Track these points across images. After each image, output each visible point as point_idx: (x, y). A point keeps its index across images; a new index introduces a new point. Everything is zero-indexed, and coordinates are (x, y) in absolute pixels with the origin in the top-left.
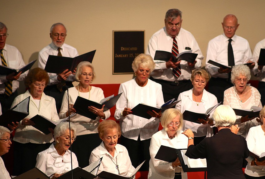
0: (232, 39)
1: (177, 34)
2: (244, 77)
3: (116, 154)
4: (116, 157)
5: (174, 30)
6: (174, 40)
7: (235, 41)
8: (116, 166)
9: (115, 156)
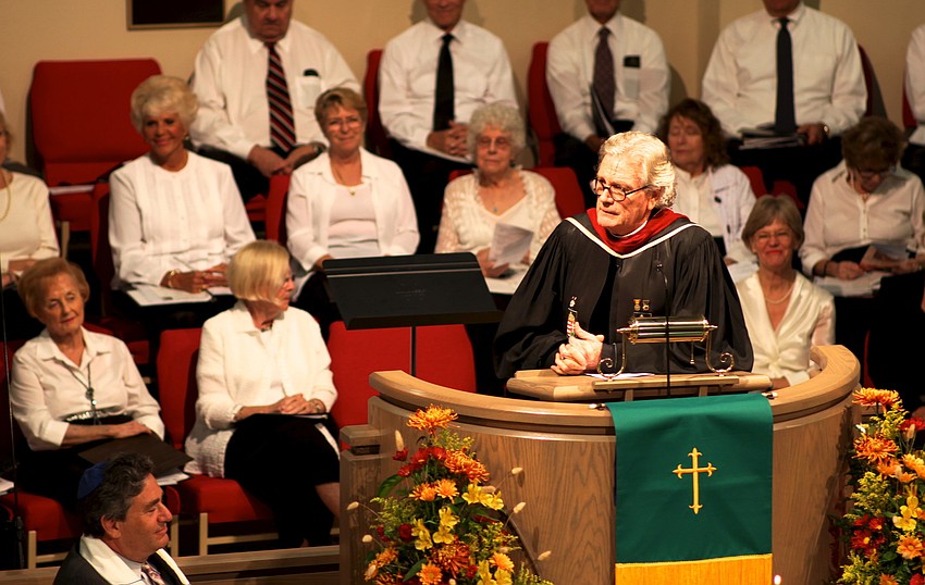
0: (454, 32)
1: (282, 34)
2: (498, 134)
3: (86, 359)
4: (88, 366)
5: (270, 21)
6: (272, 52)
7: (461, 40)
8: (85, 390)
9: (84, 364)
